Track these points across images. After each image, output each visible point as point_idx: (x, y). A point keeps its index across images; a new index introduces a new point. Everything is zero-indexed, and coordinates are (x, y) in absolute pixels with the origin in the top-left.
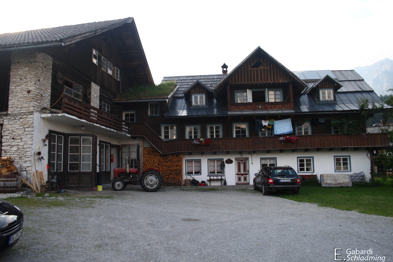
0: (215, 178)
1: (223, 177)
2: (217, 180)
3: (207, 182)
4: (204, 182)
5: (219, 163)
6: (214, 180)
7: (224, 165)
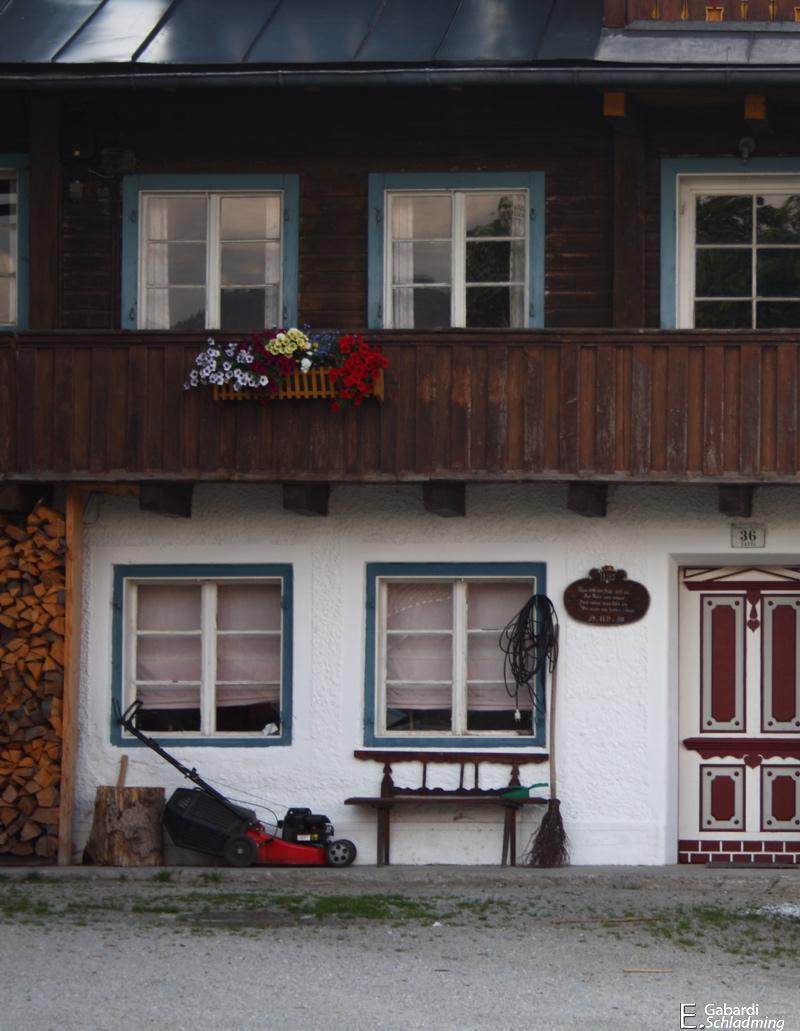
0: (444, 777)
1: (529, 775)
2: (465, 804)
3: (344, 824)
4: (320, 824)
5: (501, 614)
6: (430, 803)
7: (548, 641)
